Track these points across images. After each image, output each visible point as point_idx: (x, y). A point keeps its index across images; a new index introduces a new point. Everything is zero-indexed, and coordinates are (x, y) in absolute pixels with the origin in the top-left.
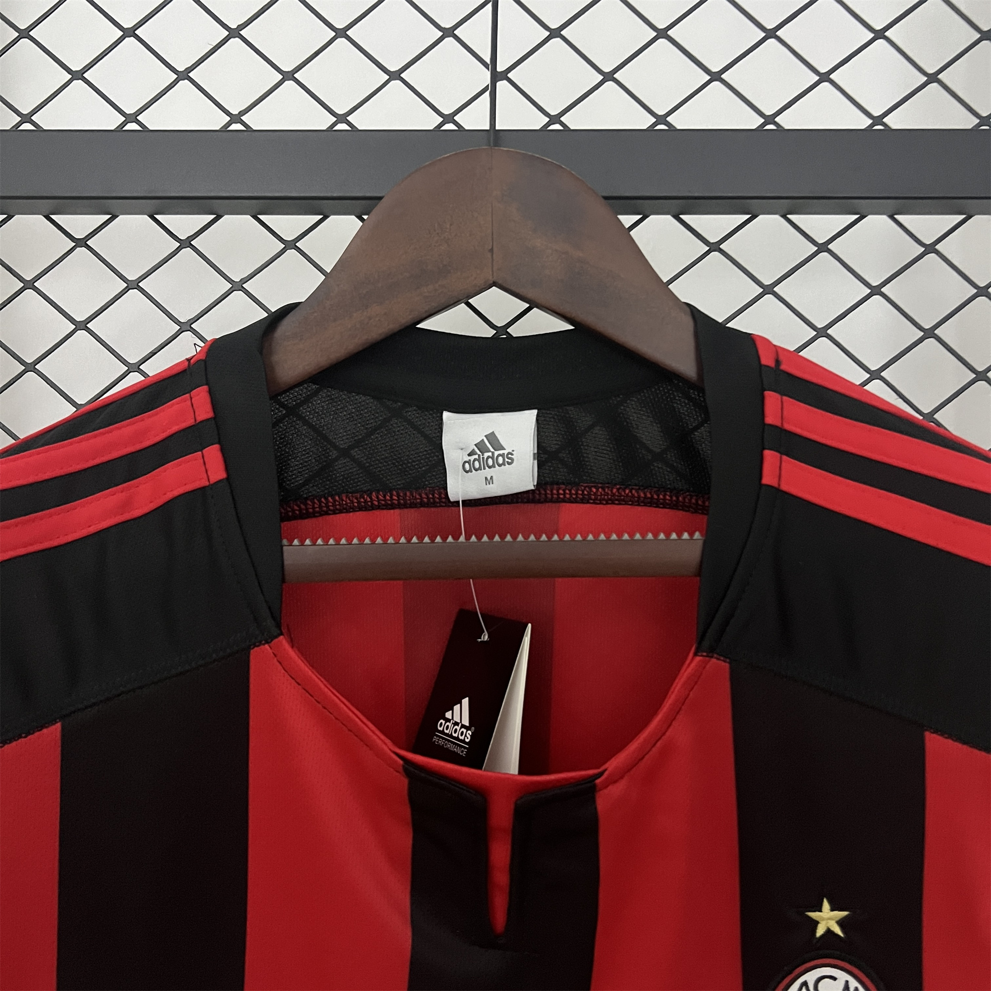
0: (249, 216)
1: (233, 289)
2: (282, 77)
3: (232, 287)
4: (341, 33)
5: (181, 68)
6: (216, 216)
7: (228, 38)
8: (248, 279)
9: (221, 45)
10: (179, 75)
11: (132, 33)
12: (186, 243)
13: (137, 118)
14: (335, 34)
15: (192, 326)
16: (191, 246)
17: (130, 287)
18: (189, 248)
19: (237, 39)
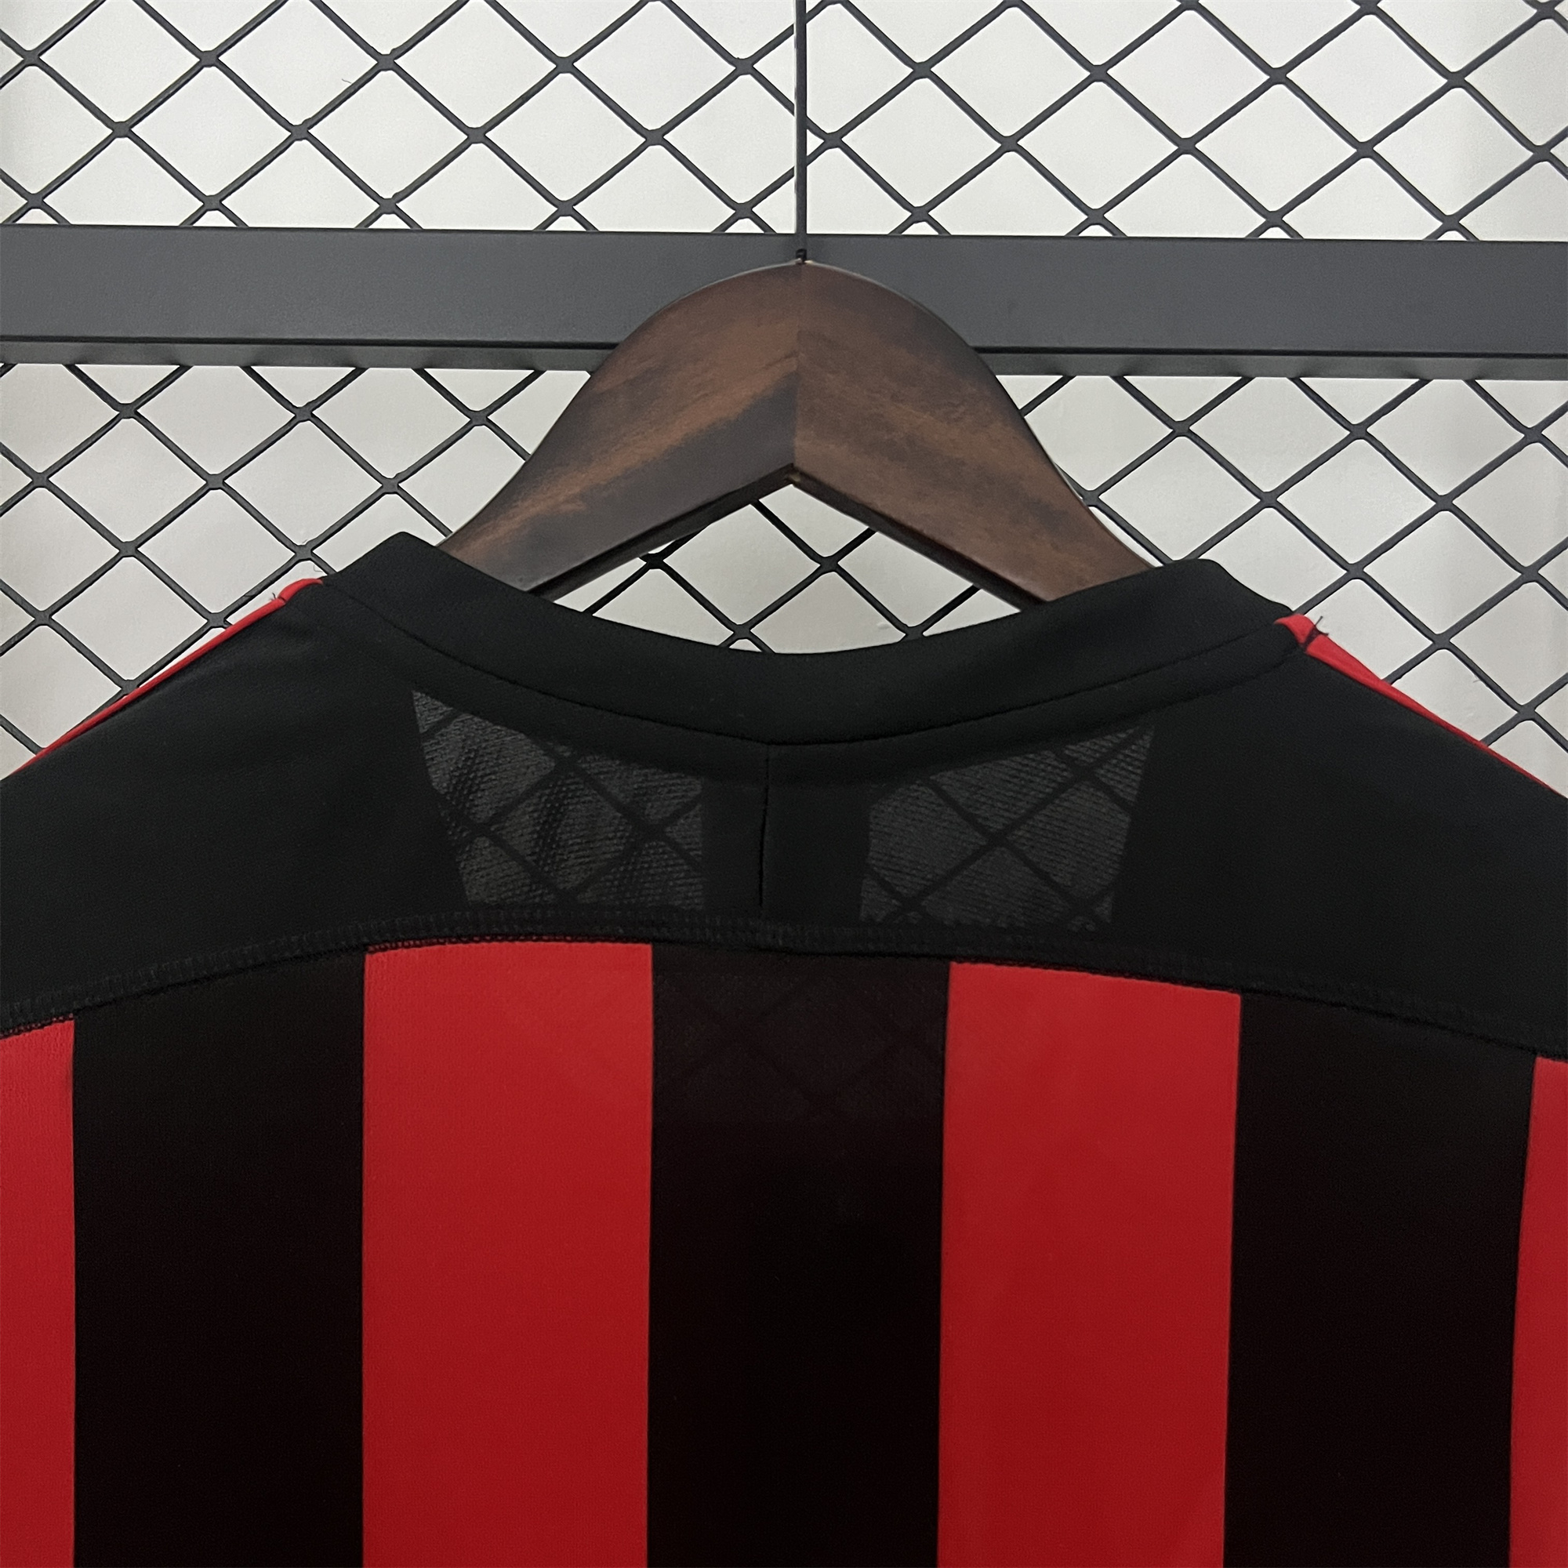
0: (411, 370)
1: (383, 491)
2: (466, 137)
3: (381, 487)
4: (566, 65)
5: (296, 121)
6: (354, 368)
7: (376, 71)
8: (409, 474)
9: (363, 82)
10: (293, 131)
11: (214, 60)
12: (305, 413)
13: (223, 202)
14: (555, 66)
15: (314, 551)
16: (312, 419)
17: (211, 486)
18: (309, 422)
19: (391, 73)
